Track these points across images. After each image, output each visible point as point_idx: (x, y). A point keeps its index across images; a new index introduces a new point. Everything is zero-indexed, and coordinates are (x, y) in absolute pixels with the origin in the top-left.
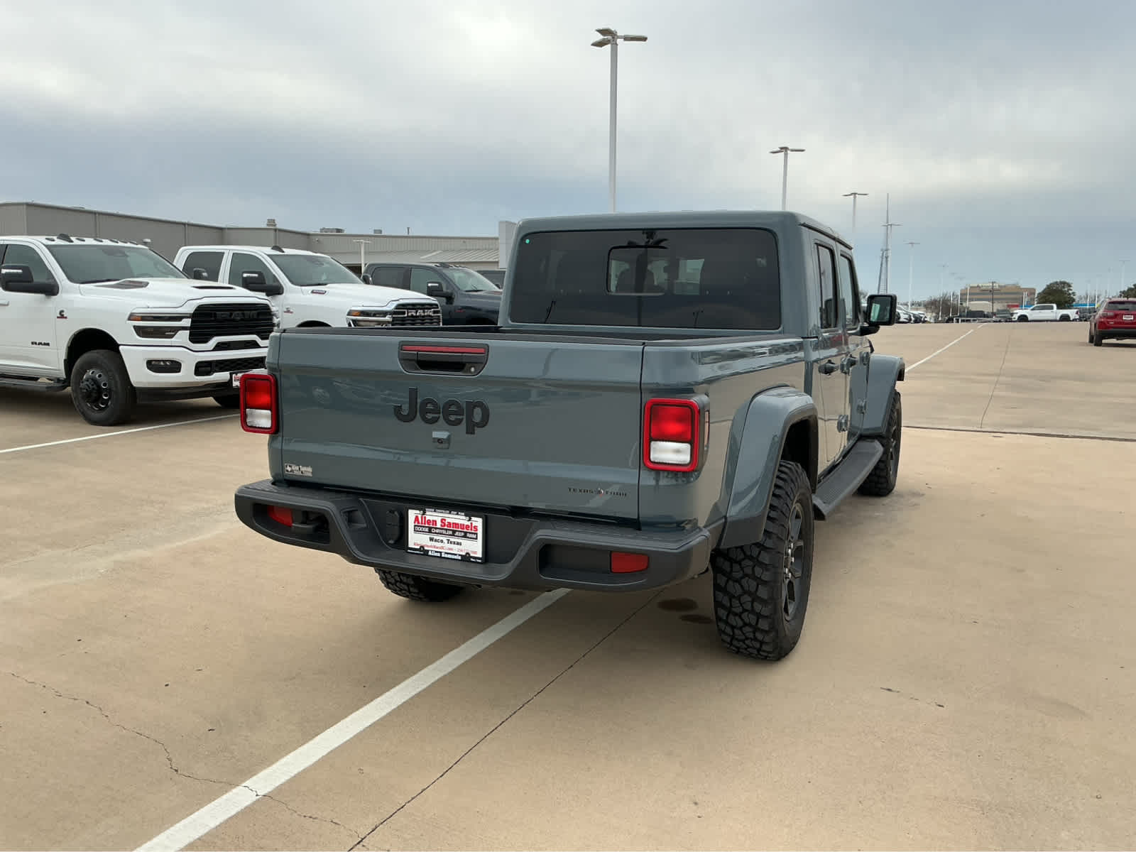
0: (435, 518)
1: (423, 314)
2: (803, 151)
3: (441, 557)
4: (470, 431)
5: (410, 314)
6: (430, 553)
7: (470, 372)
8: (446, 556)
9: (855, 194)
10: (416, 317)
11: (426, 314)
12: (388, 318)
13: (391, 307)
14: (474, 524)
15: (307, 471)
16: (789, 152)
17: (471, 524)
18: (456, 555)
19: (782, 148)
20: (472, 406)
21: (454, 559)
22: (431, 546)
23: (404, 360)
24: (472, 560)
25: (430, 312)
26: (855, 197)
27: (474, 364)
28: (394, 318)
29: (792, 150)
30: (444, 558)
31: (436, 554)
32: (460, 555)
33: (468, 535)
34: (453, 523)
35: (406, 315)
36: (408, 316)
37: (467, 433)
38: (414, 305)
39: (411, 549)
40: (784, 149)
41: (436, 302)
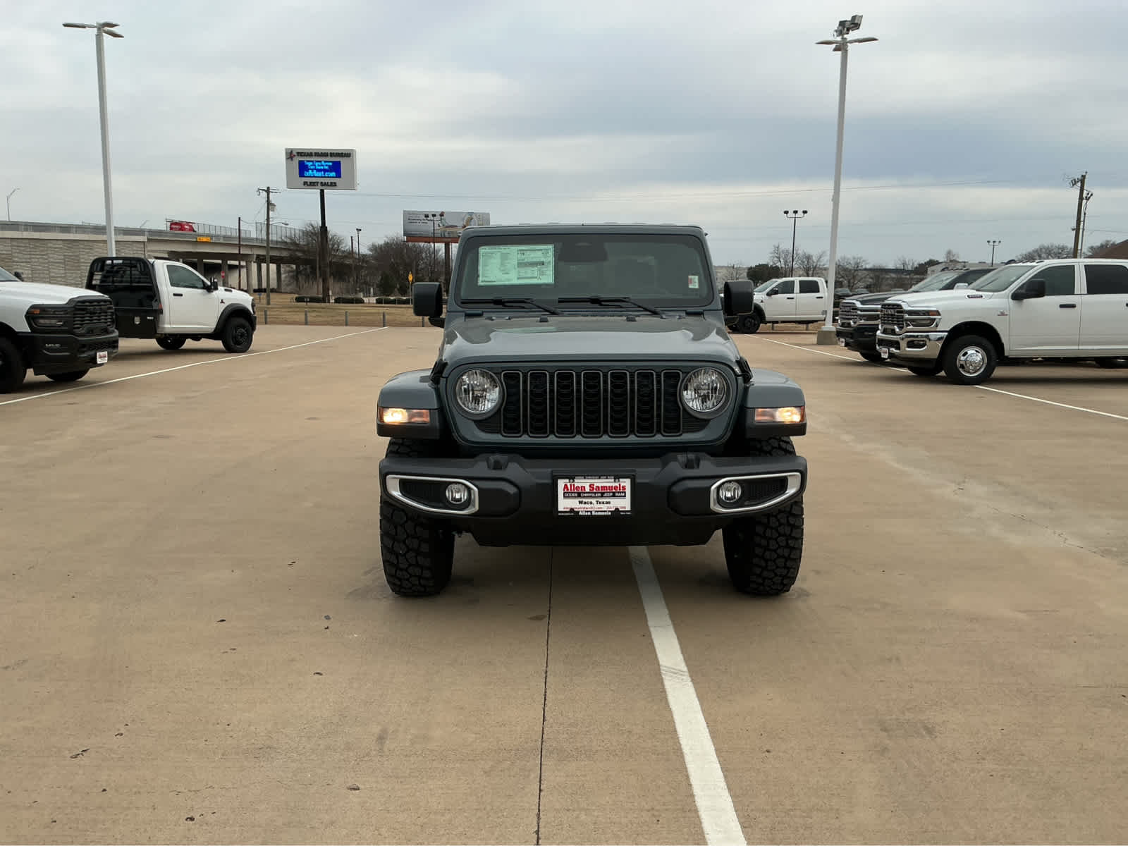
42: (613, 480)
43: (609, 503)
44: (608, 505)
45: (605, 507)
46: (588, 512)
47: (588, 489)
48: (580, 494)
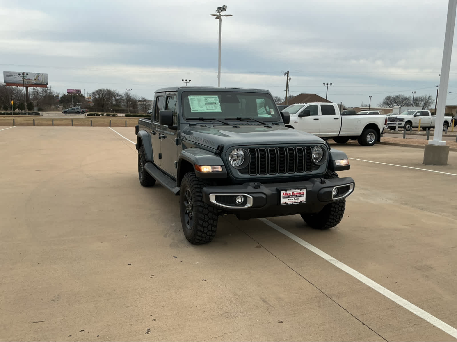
42: (300, 190)
43: (299, 199)
44: (298, 200)
45: (297, 201)
46: (291, 203)
47: (291, 195)
48: (288, 196)
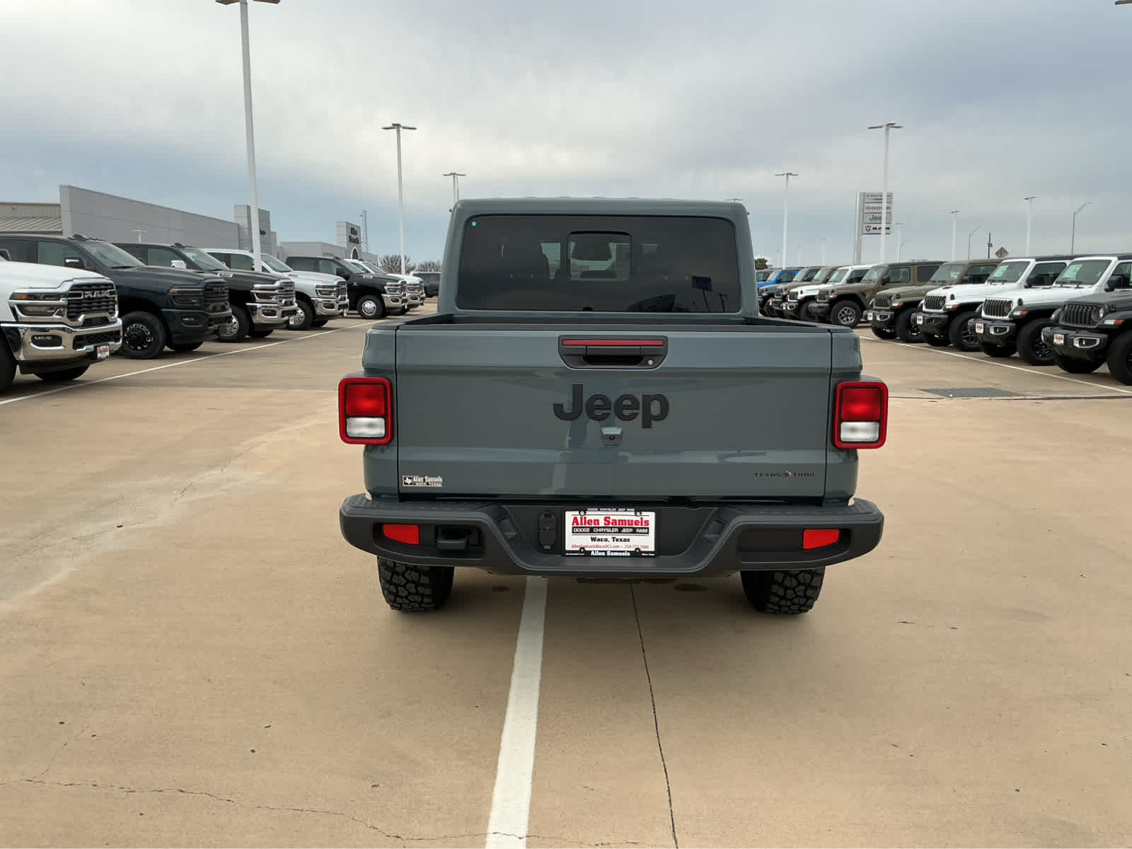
0: (596, 518)
1: (99, 296)
2: (414, 129)
3: (606, 556)
4: (646, 425)
5: (86, 296)
6: (593, 553)
7: (648, 364)
8: (612, 554)
9: (454, 174)
10: (93, 299)
11: (103, 295)
12: (62, 301)
13: (66, 288)
14: (645, 518)
15: (436, 482)
16: (401, 129)
17: (642, 519)
18: (624, 552)
19: (394, 125)
20: (648, 399)
21: (622, 556)
22: (591, 547)
23: (565, 355)
24: (643, 554)
25: (106, 294)
26: (454, 177)
27: (651, 357)
28: (69, 300)
29: (404, 128)
30: (611, 556)
31: (600, 554)
32: (628, 552)
33: (637, 531)
34: (619, 521)
35: (82, 297)
36: (84, 298)
37: (644, 427)
38: (89, 285)
39: (569, 552)
40: (397, 126)
41: (111, 282)
